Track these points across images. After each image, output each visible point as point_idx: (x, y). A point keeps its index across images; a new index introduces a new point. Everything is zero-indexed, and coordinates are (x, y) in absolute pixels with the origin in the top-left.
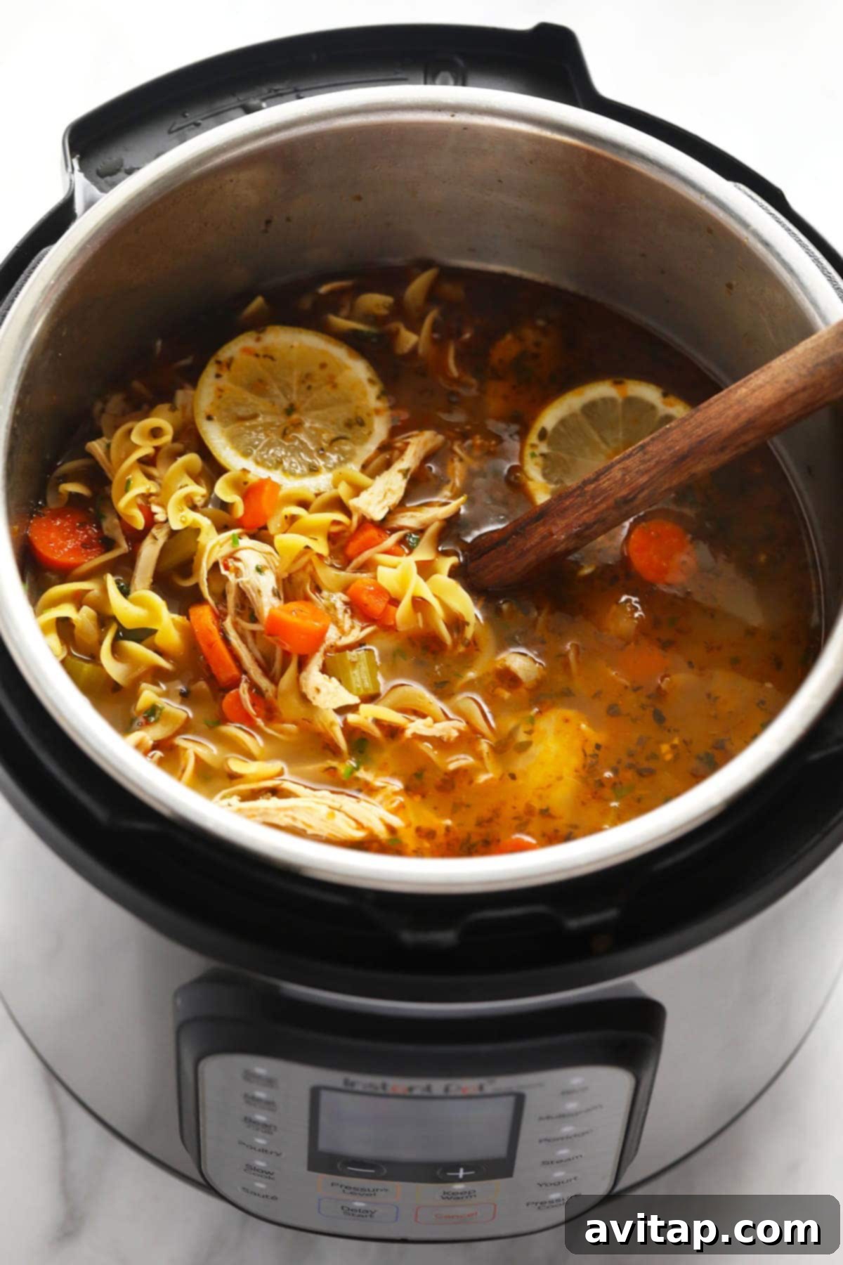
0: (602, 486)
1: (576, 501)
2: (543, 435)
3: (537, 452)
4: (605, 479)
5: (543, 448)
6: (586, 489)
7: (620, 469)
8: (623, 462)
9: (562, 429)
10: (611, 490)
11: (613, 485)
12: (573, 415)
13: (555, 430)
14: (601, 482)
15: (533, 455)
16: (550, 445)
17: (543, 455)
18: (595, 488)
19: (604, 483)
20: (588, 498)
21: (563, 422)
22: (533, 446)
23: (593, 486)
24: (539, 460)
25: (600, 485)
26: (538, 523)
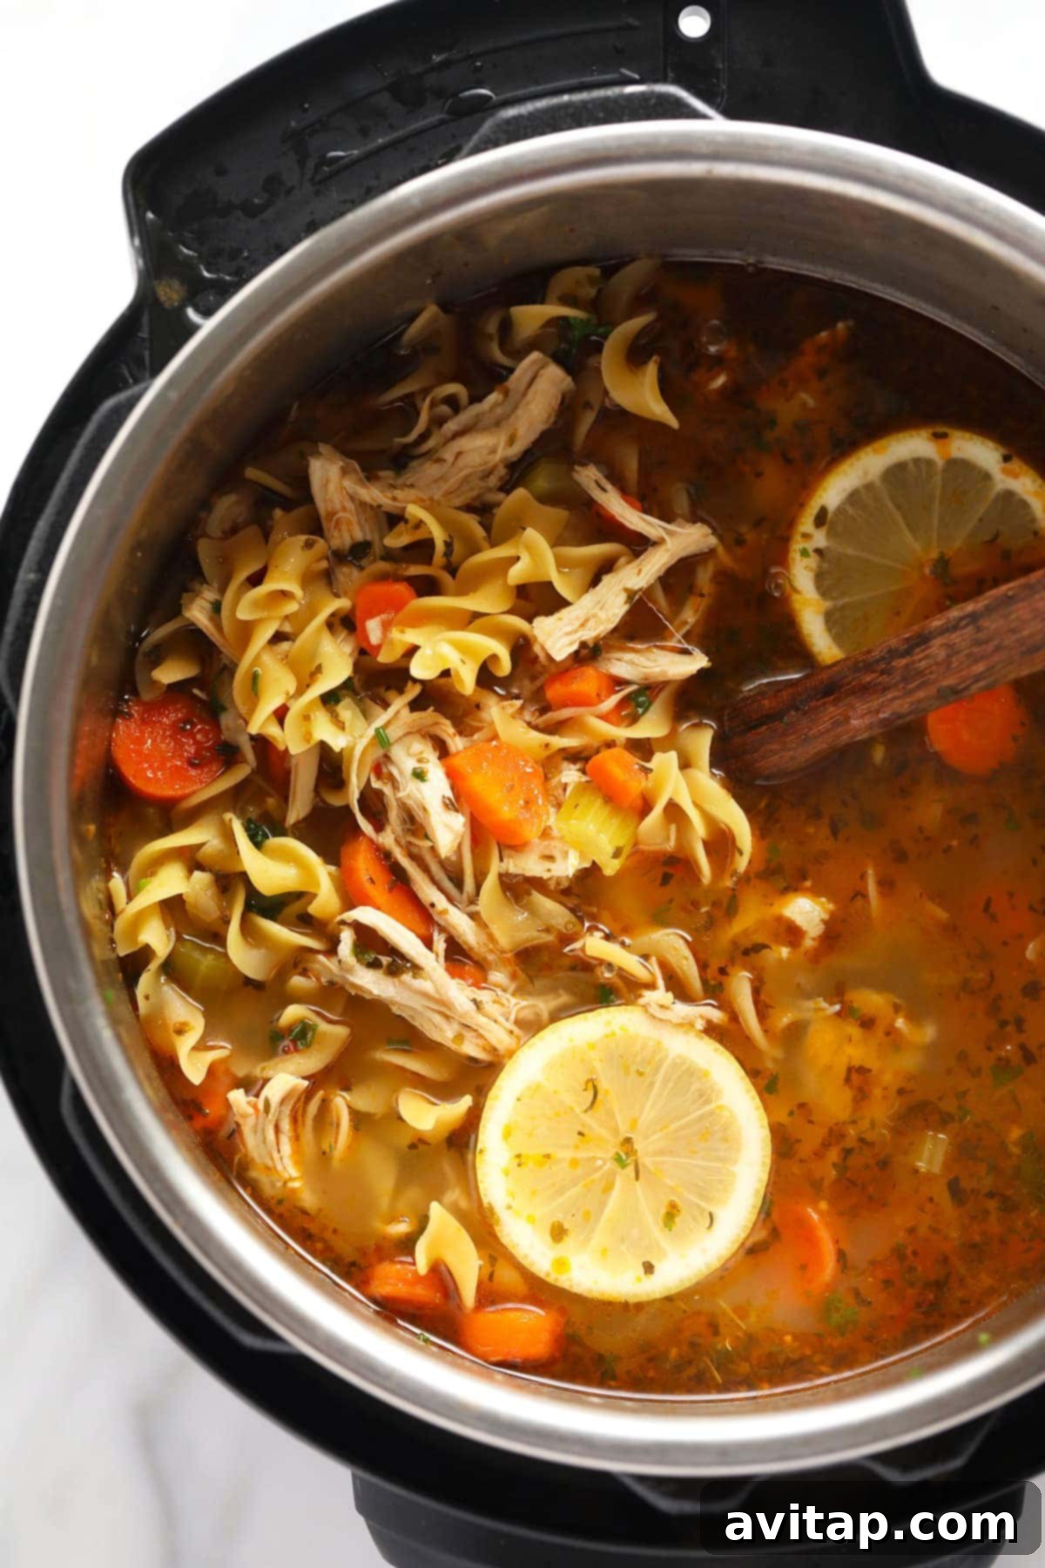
0: (916, 665)
1: (880, 679)
2: (821, 519)
3: (810, 546)
4: (921, 656)
5: (820, 539)
6: (894, 664)
7: (942, 645)
8: (947, 635)
9: (850, 511)
10: (931, 673)
11: (934, 668)
12: (869, 487)
13: (840, 510)
14: (916, 658)
15: (804, 553)
16: (829, 535)
17: (819, 551)
18: (907, 666)
19: (920, 660)
20: (898, 678)
21: (853, 498)
22: (806, 536)
23: (904, 661)
24: (813, 561)
25: (914, 662)
26: (826, 700)
